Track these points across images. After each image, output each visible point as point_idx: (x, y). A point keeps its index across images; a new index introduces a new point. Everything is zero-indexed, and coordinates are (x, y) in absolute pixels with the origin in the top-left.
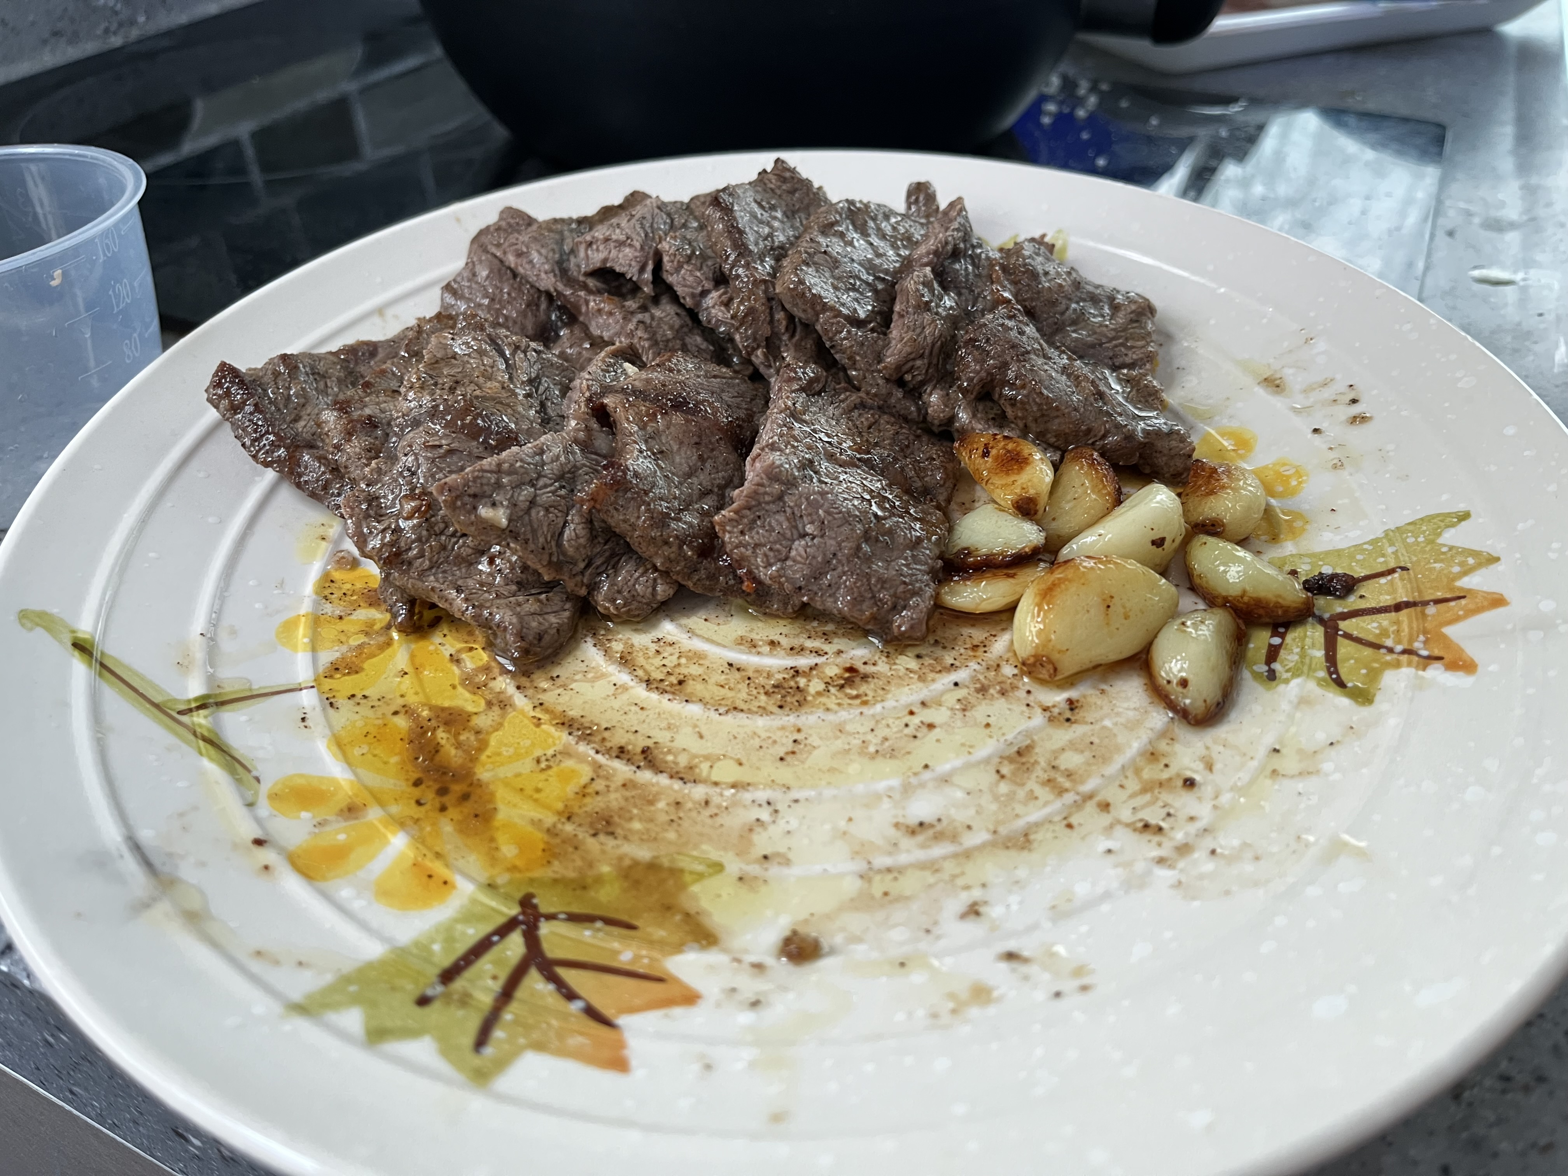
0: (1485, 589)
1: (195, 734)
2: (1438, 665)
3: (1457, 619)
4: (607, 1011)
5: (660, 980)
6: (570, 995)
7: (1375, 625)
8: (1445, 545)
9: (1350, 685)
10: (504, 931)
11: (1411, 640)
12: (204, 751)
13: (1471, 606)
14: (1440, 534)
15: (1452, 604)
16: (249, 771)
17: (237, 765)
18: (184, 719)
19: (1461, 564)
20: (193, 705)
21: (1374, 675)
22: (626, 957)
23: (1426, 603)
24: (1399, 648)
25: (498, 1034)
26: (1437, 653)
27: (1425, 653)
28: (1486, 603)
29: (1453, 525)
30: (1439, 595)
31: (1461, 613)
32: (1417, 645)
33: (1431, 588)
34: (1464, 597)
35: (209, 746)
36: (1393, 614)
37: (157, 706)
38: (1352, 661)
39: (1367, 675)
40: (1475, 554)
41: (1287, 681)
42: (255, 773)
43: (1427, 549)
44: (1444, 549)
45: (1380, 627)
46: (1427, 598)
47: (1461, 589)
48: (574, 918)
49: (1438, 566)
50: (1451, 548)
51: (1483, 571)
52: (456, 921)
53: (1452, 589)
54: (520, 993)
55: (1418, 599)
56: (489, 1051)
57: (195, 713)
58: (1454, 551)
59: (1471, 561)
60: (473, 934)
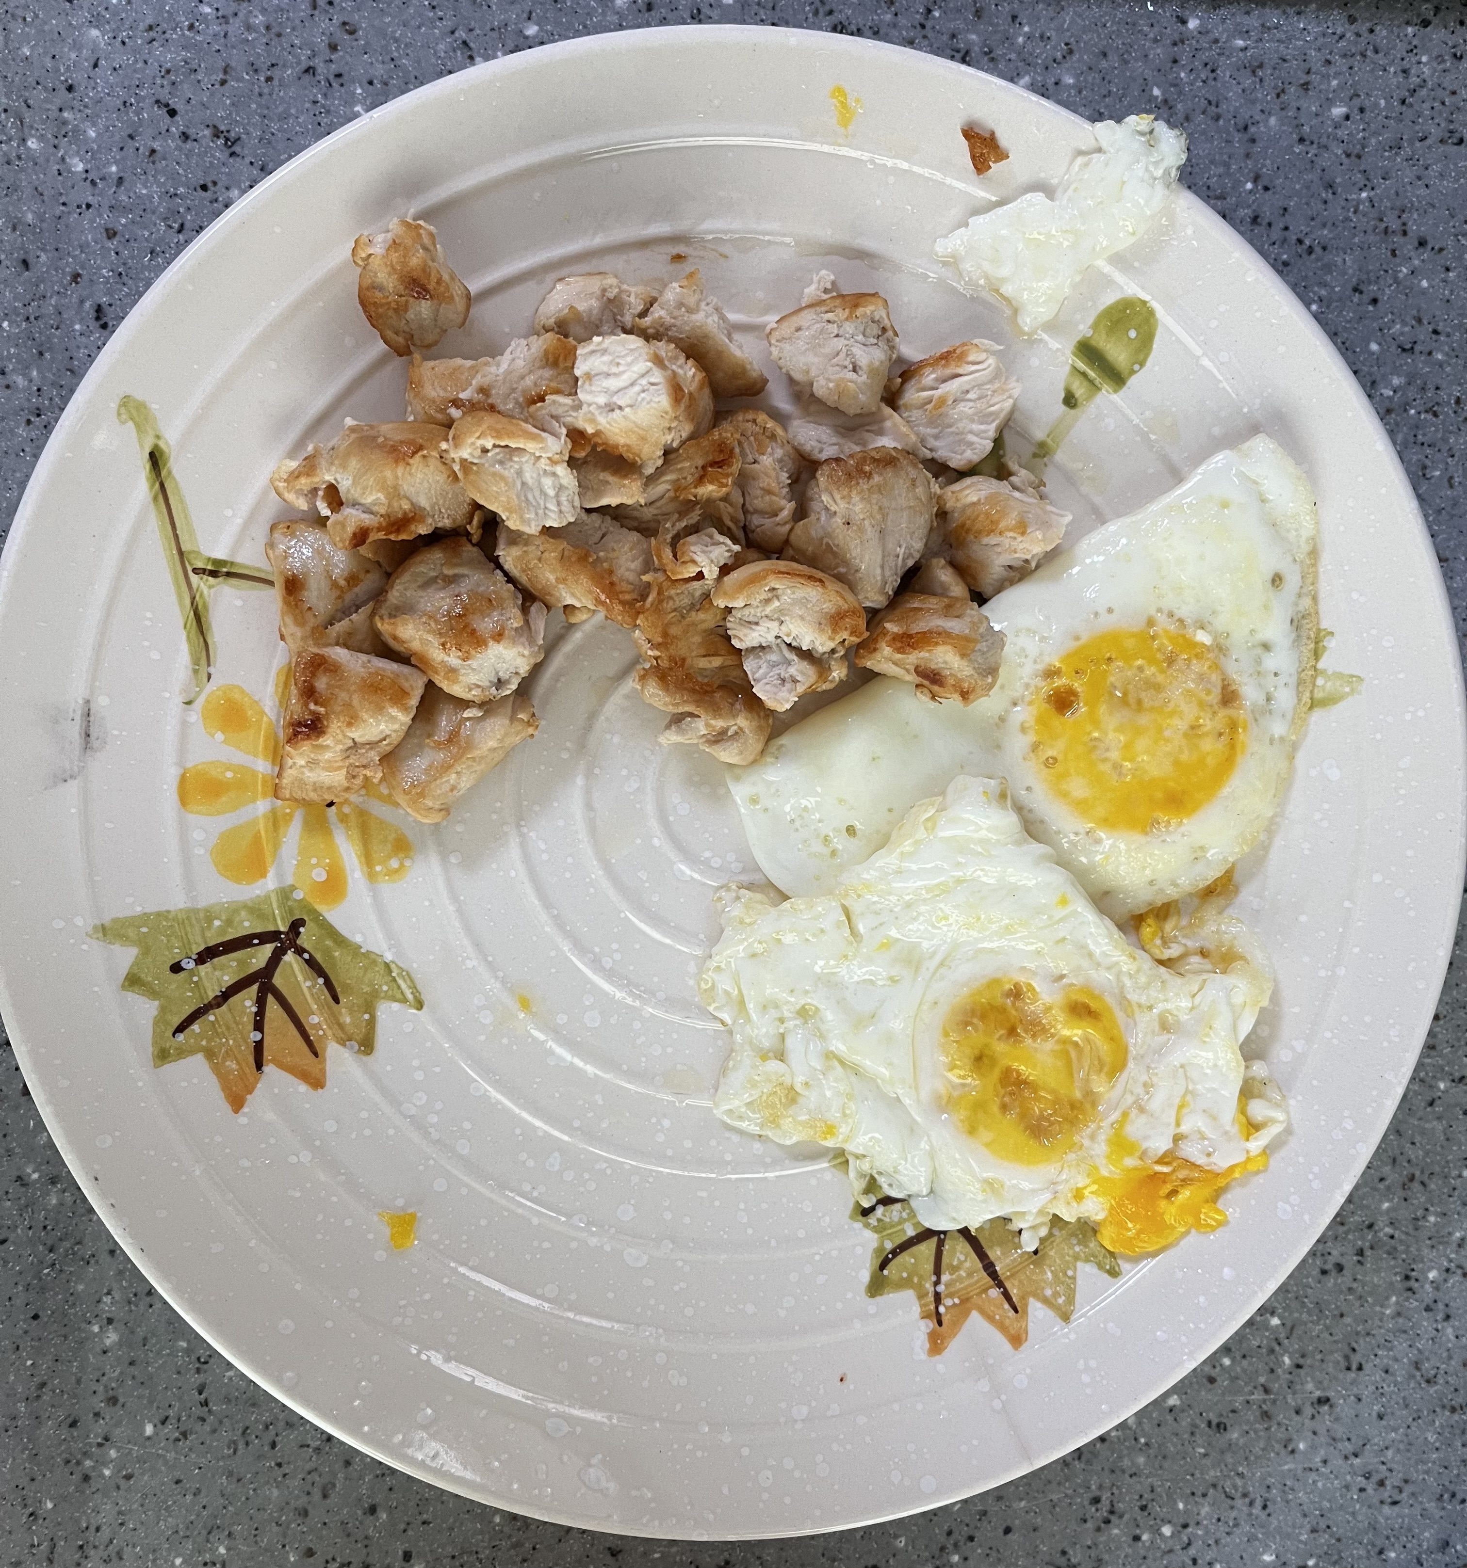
0: (1031, 1325)
1: (193, 599)
2: (931, 1324)
3: (990, 1318)
4: (267, 1055)
5: (316, 1054)
6: (259, 1026)
7: (962, 1258)
8: (1075, 1270)
9: (885, 1272)
10: (265, 938)
11: (951, 1295)
12: (188, 625)
13: (1007, 1322)
14: (1087, 1260)
15: (1007, 1306)
16: (209, 665)
17: (204, 653)
18: (194, 579)
19: (1056, 1294)
20: (209, 567)
21: (903, 1284)
22: (314, 1020)
23: (1000, 1284)
24: (941, 1288)
25: (196, 1027)
26: (945, 1320)
27: (942, 1309)
28: (1013, 1332)
29: (1100, 1266)
30: (1014, 1292)
31: (997, 1317)
32: (948, 1302)
33: (1020, 1281)
34: (1016, 1311)
35: (194, 623)
36: (980, 1265)
37: (181, 553)
38: (913, 1261)
39: (902, 1278)
40: (1071, 1300)
41: (867, 1225)
42: (212, 670)
43: (1067, 1258)
44: (1070, 1273)
45: (961, 1263)
46: (1008, 1285)
47: (1026, 1305)
48: (312, 963)
49: (1049, 1274)
50: (1074, 1278)
51: (1050, 1313)
52: (245, 906)
53: (1024, 1298)
54: (234, 1000)
55: (1002, 1278)
56: (181, 1037)
57: (205, 577)
58: (1069, 1281)
59: (1061, 1301)
60: (247, 926)
